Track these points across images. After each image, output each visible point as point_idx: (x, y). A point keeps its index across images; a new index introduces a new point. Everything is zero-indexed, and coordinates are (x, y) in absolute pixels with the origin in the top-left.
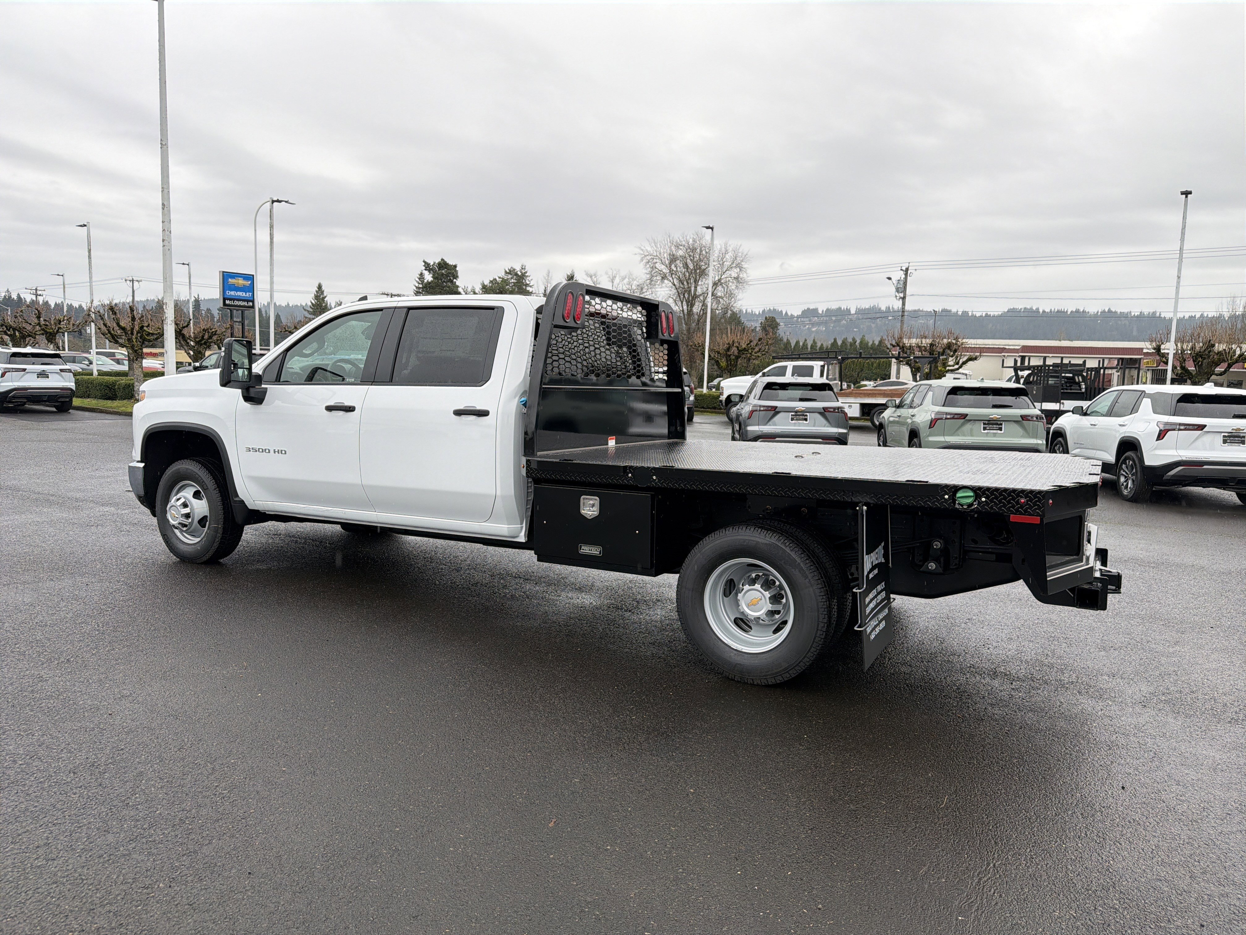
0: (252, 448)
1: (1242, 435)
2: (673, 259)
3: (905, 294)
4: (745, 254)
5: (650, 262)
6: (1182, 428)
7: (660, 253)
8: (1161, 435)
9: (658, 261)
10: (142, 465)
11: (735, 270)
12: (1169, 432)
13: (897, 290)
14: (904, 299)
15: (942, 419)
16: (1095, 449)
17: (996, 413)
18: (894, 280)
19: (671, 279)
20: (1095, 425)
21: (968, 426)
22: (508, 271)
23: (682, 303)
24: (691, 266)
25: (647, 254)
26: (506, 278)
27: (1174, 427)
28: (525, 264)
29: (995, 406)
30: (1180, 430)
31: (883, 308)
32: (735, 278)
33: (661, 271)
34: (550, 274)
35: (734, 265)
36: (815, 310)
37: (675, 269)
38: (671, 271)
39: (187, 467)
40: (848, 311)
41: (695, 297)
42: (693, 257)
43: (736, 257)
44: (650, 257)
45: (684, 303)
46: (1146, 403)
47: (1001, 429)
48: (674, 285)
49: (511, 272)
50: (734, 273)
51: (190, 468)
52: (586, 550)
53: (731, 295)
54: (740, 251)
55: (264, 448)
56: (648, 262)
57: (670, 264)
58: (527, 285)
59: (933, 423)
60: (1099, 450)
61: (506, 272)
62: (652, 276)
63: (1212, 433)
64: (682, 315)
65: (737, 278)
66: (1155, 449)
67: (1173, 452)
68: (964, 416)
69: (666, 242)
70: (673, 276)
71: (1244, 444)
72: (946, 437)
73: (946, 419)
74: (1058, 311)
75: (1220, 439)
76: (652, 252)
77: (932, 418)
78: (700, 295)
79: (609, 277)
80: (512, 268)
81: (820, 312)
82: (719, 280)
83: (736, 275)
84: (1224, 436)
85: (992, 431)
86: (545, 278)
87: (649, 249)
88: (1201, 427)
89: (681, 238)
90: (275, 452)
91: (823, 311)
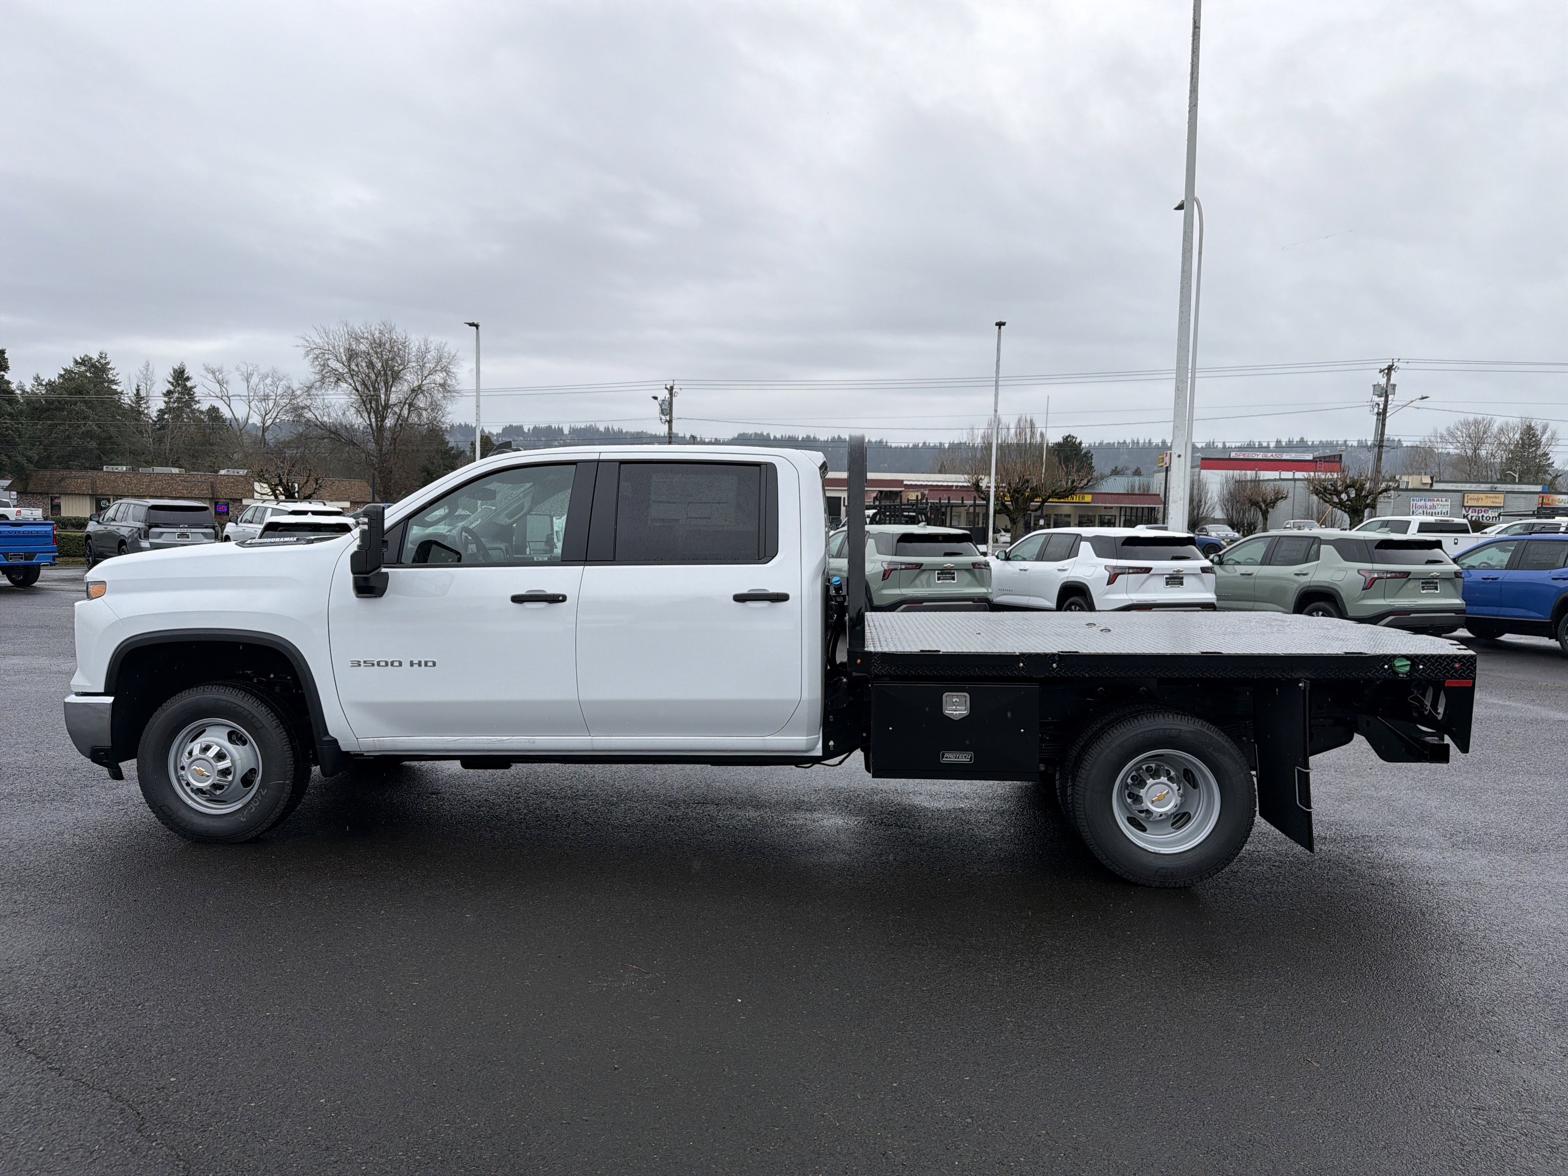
0: (365, 662)
1: (1180, 576)
2: (352, 355)
3: (671, 417)
4: (453, 354)
5: (320, 357)
6: (1131, 571)
7: (334, 347)
8: (1111, 580)
9: (330, 356)
10: (110, 700)
11: (441, 375)
12: (1120, 576)
13: (663, 412)
14: (670, 422)
15: (896, 569)
16: (1027, 596)
17: (949, 562)
18: (660, 398)
19: (351, 381)
20: (1025, 570)
21: (924, 577)
22: (80, 361)
23: (369, 414)
24: (379, 365)
25: (315, 346)
26: (76, 370)
27: (1123, 571)
28: (105, 351)
29: (947, 554)
30: (1129, 573)
31: (602, 429)
32: (440, 384)
33: (336, 370)
34: (151, 367)
35: (439, 368)
36: (520, 428)
37: (356, 369)
38: (350, 370)
39: (216, 696)
40: (561, 430)
41: (387, 406)
42: (382, 355)
43: (440, 358)
44: (319, 351)
45: (372, 415)
46: (1086, 548)
47: (953, 579)
48: (357, 390)
49: (85, 362)
50: (439, 378)
51: (224, 697)
52: (950, 757)
53: (435, 406)
54: (446, 349)
55: (389, 661)
56: (317, 358)
57: (349, 360)
58: (113, 382)
59: (886, 575)
60: (1033, 596)
61: (76, 362)
62: (323, 377)
63: (1159, 576)
64: (369, 430)
65: (443, 385)
66: (1107, 593)
67: (1124, 596)
68: (919, 566)
69: (343, 333)
70: (355, 378)
71: (1182, 585)
72: (902, 590)
73: (901, 569)
74: (789, 437)
75: (1163, 581)
76: (322, 345)
77: (885, 570)
78: (395, 405)
79: (243, 374)
80: (86, 356)
81: (526, 430)
82: (420, 387)
83: (442, 381)
84: (1166, 578)
85: (945, 581)
86: (142, 372)
87: (318, 340)
88: (1147, 570)
89: (362, 328)
90: (412, 664)
91: (529, 429)
